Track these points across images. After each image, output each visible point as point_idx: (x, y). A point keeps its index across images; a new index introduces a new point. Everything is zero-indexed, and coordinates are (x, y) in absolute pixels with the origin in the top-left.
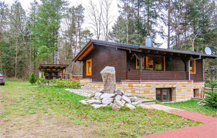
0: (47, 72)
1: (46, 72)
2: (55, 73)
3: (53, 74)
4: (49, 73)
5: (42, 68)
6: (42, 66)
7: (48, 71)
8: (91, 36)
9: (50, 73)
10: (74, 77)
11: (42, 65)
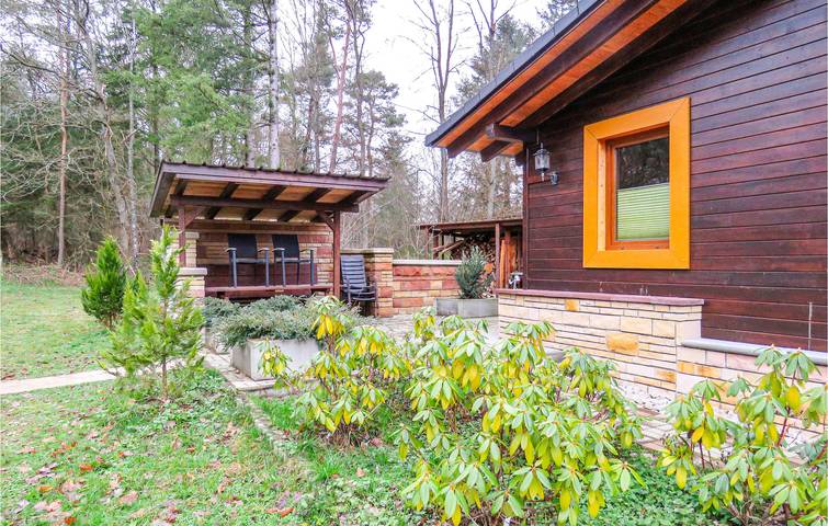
0: (218, 237)
1: (210, 232)
2: (277, 240)
3: (267, 252)
4: (234, 239)
5: (175, 199)
6: (182, 184)
7: (227, 225)
8: (390, 94)
9: (243, 239)
10: (402, 270)
11: (182, 173)
